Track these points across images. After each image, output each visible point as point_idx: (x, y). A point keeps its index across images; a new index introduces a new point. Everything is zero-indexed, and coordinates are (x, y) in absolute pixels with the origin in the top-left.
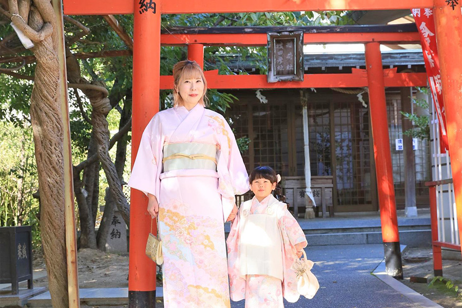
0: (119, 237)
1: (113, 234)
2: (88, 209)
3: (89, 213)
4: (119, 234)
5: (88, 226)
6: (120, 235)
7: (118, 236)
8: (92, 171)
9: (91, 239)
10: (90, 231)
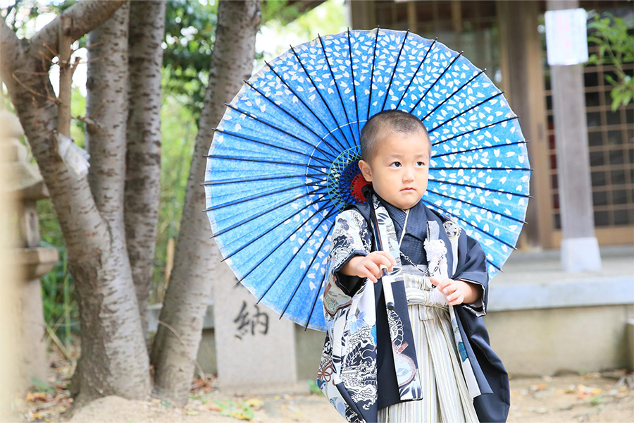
0: (266, 332)
1: (242, 321)
2: (102, 230)
3: (105, 247)
4: (262, 319)
5: (107, 301)
6: (267, 325)
7: (260, 328)
8: (113, 64)
9: (121, 357)
10: (114, 323)
